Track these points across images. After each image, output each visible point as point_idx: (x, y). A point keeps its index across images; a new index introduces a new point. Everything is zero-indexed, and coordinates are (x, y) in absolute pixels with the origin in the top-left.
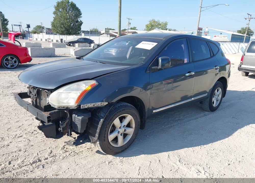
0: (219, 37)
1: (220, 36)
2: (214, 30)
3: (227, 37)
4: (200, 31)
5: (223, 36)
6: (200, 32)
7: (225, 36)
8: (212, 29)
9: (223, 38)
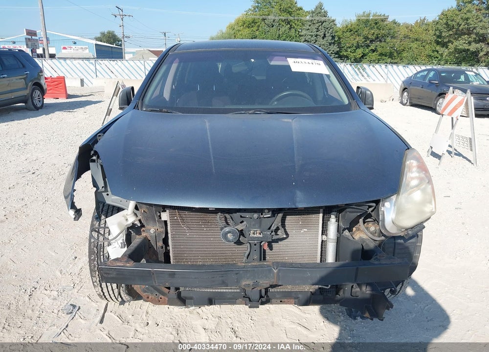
0: (72, 49)
1: (74, 47)
2: (59, 36)
3: (88, 50)
4: (33, 37)
5: (80, 47)
6: (34, 40)
7: (83, 47)
8: (54, 34)
9: (80, 51)
